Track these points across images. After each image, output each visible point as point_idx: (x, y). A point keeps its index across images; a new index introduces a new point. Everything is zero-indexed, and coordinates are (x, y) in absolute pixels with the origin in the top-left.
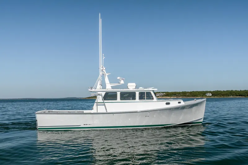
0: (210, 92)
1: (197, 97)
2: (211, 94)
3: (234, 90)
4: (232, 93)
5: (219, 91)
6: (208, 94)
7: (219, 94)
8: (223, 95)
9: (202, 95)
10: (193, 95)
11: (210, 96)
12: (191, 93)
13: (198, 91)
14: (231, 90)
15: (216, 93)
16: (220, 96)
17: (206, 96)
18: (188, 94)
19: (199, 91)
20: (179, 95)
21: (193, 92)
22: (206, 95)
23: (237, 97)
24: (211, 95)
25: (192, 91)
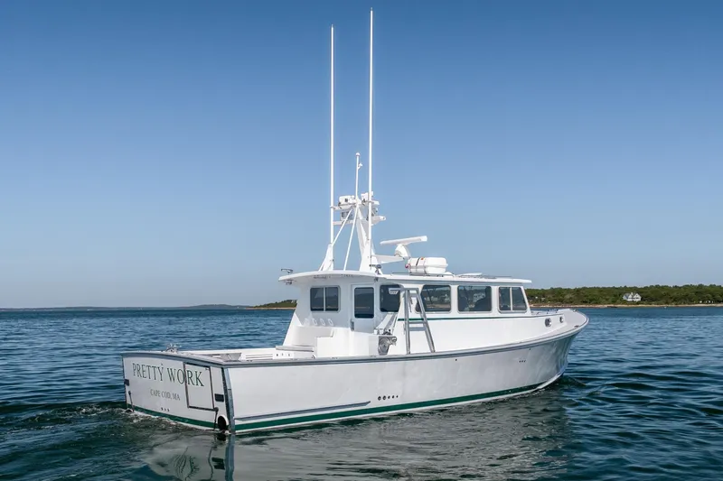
0: (635, 290)
1: (597, 303)
2: (638, 296)
3: (707, 284)
4: (701, 293)
5: (663, 287)
6: (630, 296)
7: (662, 297)
8: (676, 300)
9: (611, 299)
10: (585, 299)
11: (638, 303)
12: (577, 291)
13: (598, 288)
14: (696, 284)
15: (652, 292)
16: (667, 303)
17: (625, 302)
18: (568, 296)
19: (601, 286)
20: (543, 299)
21: (584, 288)
22: (624, 298)
23: (719, 305)
24: (638, 298)
25: (581, 287)
